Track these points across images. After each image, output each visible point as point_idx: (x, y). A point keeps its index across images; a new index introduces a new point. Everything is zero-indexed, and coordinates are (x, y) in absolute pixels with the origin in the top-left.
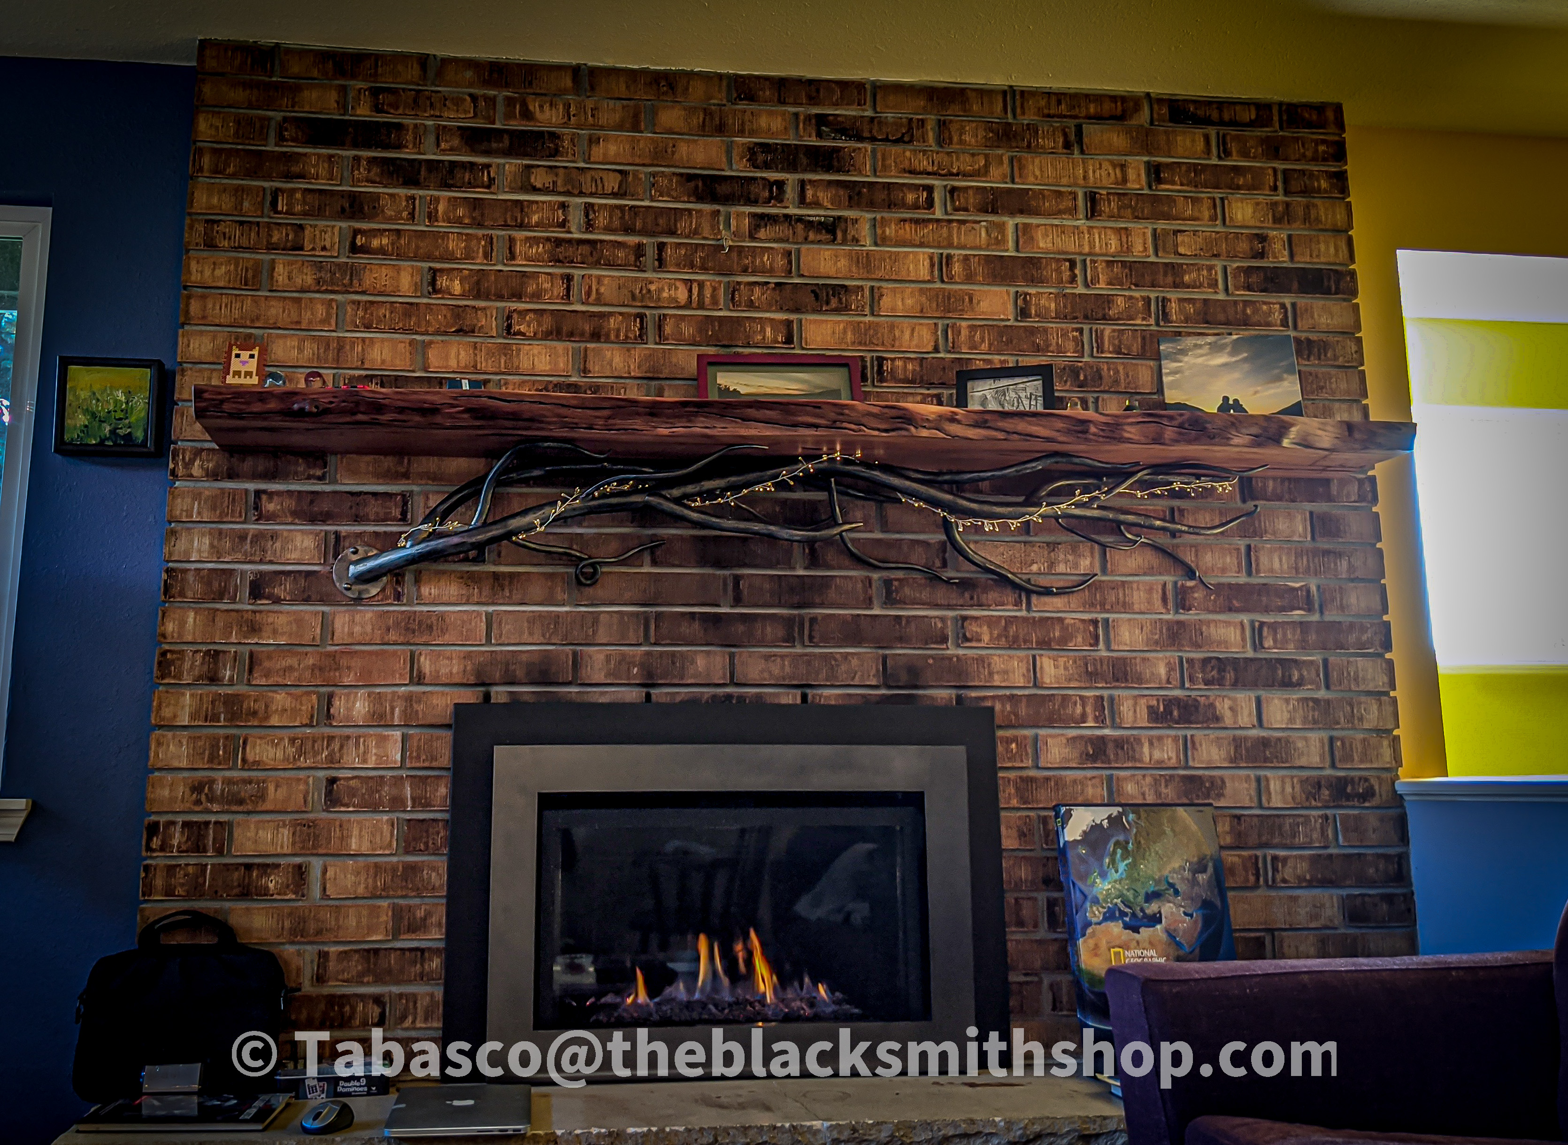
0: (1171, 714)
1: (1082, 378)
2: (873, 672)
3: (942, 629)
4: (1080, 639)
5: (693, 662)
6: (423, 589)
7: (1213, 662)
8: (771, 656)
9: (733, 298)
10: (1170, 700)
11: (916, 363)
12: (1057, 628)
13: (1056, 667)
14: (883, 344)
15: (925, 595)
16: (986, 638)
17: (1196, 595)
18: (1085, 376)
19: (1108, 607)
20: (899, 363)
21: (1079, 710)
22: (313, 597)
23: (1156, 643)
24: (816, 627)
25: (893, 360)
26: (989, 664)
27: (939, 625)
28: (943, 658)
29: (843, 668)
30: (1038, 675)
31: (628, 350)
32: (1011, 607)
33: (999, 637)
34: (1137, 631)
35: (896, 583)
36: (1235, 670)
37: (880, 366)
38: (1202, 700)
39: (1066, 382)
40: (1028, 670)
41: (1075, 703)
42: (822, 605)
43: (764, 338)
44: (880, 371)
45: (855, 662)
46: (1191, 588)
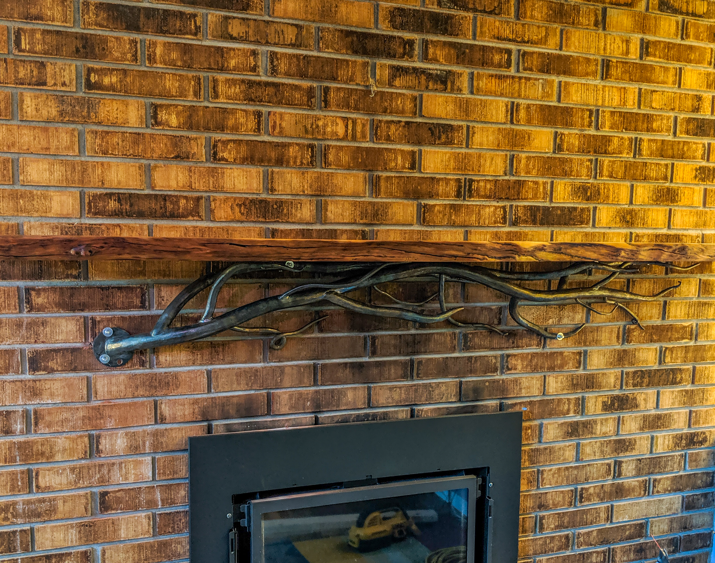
0: (614, 405)
1: (589, 194)
2: (454, 393)
3: (495, 363)
4: (571, 364)
5: (345, 395)
6: (160, 357)
7: (639, 373)
8: (393, 388)
9: (376, 134)
10: (614, 397)
11: (492, 184)
12: (559, 358)
13: (557, 382)
14: (473, 170)
15: (486, 343)
16: (519, 367)
17: (635, 333)
18: (591, 193)
19: (588, 344)
20: (482, 184)
21: (566, 407)
22: (79, 367)
23: (611, 364)
24: (421, 368)
25: (478, 181)
26: (520, 383)
27: (494, 361)
28: (494, 381)
29: (437, 392)
30: (546, 388)
31: (303, 173)
32: (535, 347)
33: (527, 365)
34: (602, 357)
35: (470, 336)
36: (649, 377)
37: (470, 186)
38: (631, 396)
39: (579, 197)
40: (541, 385)
41: (565, 403)
42: (425, 353)
43: (396, 165)
44: (470, 190)
45: (443, 388)
46: (633, 329)
